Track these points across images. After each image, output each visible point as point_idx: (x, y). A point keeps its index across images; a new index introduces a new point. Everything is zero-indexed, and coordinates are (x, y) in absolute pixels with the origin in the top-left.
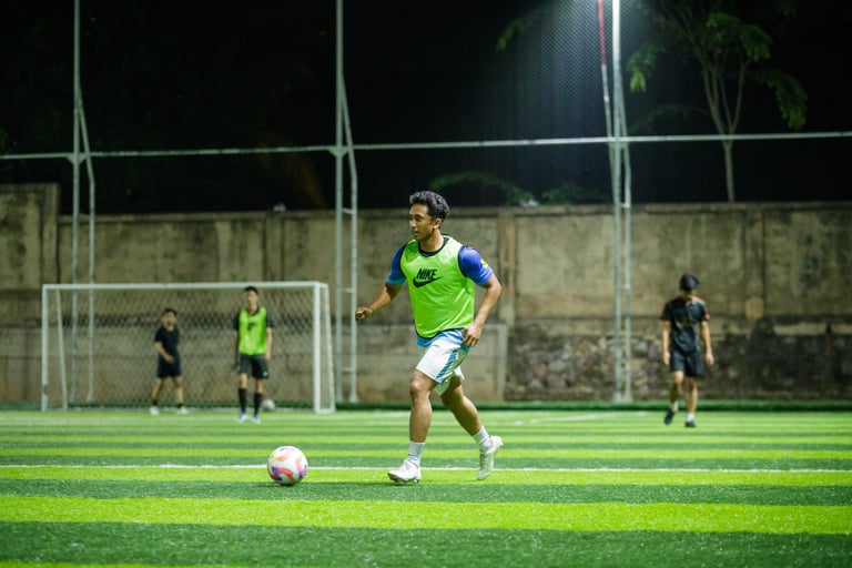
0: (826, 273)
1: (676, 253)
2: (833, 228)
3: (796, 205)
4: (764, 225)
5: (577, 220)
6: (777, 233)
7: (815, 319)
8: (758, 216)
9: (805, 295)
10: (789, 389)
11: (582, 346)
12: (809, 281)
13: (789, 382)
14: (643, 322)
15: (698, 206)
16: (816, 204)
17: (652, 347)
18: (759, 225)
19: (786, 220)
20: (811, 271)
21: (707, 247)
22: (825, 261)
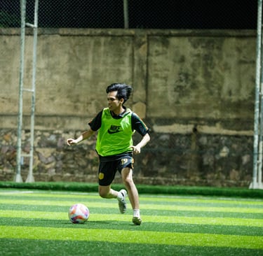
0: (194, 86)
1: (81, 68)
2: (201, 50)
3: (173, 32)
4: (148, 45)
5: (7, 39)
6: (158, 54)
7: (186, 122)
8: (144, 39)
9: (178, 102)
10: (162, 175)
11: (6, 137)
12: (181, 91)
13: (163, 170)
14: (54, 119)
15: (99, 31)
16: (188, 31)
17: (60, 139)
18: (145, 46)
19: (165, 43)
20: (183, 84)
21: (105, 63)
22: (194, 77)
